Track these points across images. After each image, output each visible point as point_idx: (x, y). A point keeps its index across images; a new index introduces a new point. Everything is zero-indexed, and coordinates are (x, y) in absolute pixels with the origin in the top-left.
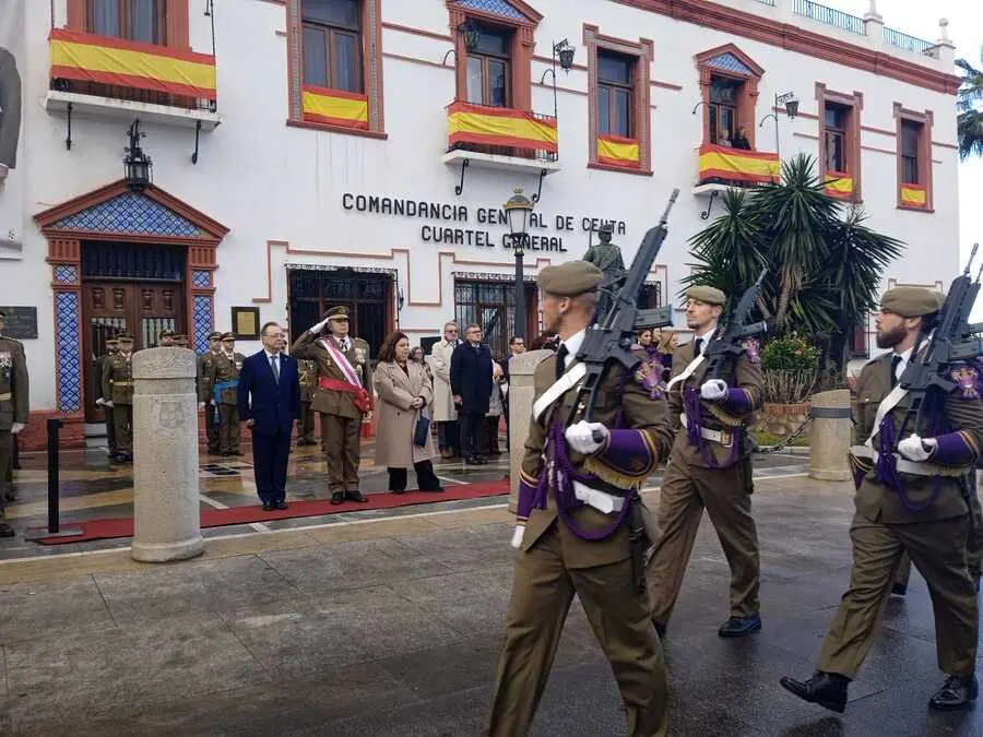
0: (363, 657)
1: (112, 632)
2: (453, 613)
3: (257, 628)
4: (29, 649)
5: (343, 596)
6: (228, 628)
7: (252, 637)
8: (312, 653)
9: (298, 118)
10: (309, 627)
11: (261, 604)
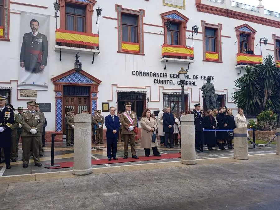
0: (138, 207)
1: (66, 196)
2: (165, 194)
3: (107, 196)
4: (43, 200)
5: (131, 188)
6: (98, 196)
7: (105, 199)
8: (123, 205)
9: (120, 51)
10: (121, 197)
11: (108, 189)
